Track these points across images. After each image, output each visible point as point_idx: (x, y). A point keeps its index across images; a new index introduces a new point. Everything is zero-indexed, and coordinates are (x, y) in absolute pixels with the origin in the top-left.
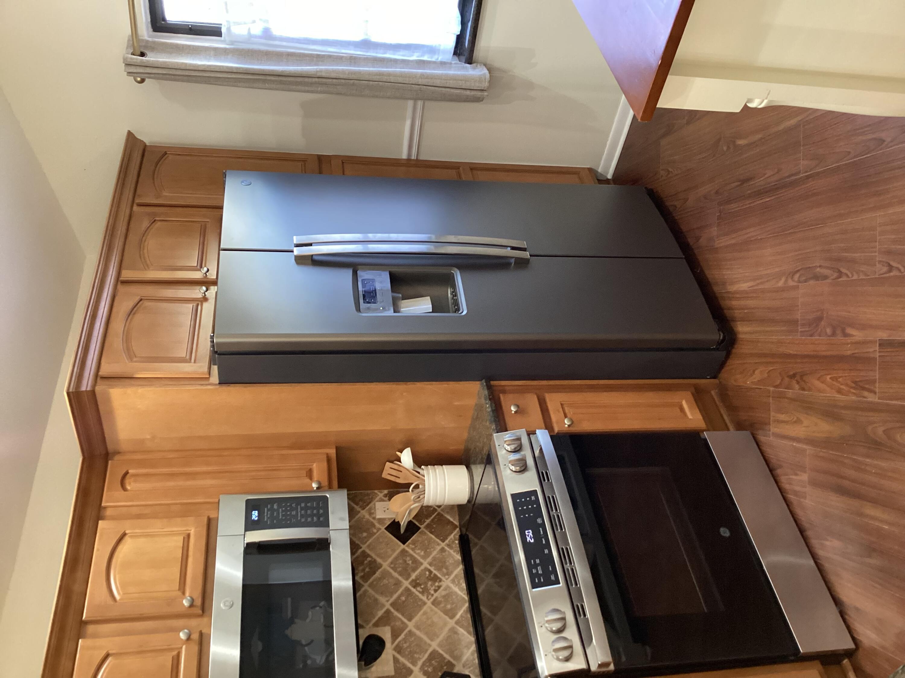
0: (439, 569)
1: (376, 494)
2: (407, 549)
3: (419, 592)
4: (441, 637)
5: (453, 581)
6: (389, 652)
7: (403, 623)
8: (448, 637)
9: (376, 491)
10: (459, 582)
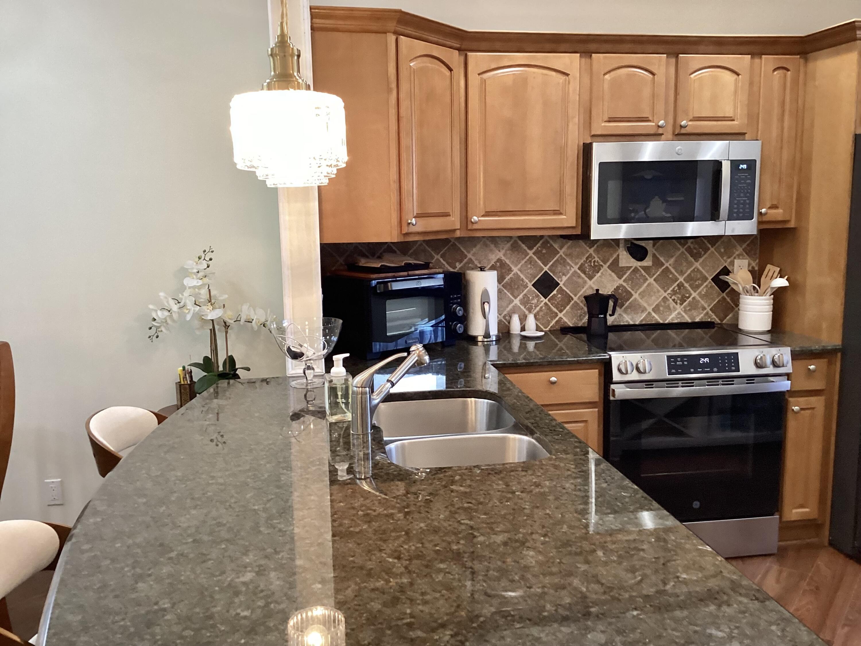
0: (689, 304)
1: (756, 260)
2: (708, 281)
3: (674, 288)
4: (640, 300)
5: (679, 313)
6: (634, 263)
7: (654, 275)
8: (640, 306)
9: (757, 261)
10: (679, 318)
